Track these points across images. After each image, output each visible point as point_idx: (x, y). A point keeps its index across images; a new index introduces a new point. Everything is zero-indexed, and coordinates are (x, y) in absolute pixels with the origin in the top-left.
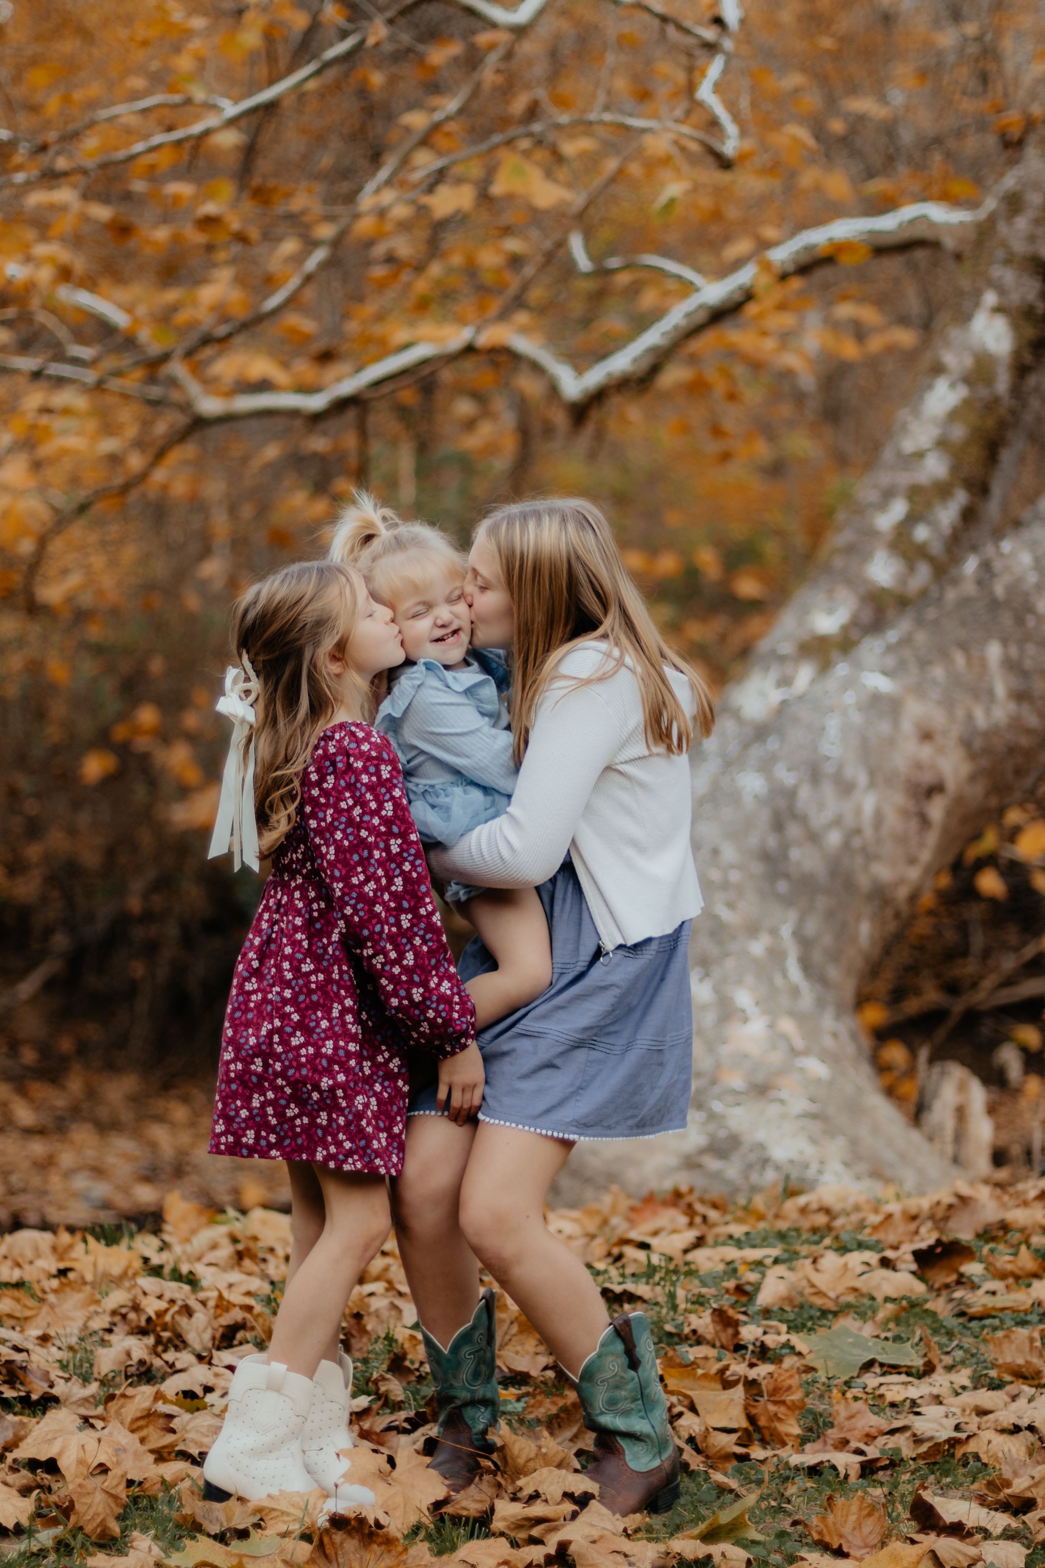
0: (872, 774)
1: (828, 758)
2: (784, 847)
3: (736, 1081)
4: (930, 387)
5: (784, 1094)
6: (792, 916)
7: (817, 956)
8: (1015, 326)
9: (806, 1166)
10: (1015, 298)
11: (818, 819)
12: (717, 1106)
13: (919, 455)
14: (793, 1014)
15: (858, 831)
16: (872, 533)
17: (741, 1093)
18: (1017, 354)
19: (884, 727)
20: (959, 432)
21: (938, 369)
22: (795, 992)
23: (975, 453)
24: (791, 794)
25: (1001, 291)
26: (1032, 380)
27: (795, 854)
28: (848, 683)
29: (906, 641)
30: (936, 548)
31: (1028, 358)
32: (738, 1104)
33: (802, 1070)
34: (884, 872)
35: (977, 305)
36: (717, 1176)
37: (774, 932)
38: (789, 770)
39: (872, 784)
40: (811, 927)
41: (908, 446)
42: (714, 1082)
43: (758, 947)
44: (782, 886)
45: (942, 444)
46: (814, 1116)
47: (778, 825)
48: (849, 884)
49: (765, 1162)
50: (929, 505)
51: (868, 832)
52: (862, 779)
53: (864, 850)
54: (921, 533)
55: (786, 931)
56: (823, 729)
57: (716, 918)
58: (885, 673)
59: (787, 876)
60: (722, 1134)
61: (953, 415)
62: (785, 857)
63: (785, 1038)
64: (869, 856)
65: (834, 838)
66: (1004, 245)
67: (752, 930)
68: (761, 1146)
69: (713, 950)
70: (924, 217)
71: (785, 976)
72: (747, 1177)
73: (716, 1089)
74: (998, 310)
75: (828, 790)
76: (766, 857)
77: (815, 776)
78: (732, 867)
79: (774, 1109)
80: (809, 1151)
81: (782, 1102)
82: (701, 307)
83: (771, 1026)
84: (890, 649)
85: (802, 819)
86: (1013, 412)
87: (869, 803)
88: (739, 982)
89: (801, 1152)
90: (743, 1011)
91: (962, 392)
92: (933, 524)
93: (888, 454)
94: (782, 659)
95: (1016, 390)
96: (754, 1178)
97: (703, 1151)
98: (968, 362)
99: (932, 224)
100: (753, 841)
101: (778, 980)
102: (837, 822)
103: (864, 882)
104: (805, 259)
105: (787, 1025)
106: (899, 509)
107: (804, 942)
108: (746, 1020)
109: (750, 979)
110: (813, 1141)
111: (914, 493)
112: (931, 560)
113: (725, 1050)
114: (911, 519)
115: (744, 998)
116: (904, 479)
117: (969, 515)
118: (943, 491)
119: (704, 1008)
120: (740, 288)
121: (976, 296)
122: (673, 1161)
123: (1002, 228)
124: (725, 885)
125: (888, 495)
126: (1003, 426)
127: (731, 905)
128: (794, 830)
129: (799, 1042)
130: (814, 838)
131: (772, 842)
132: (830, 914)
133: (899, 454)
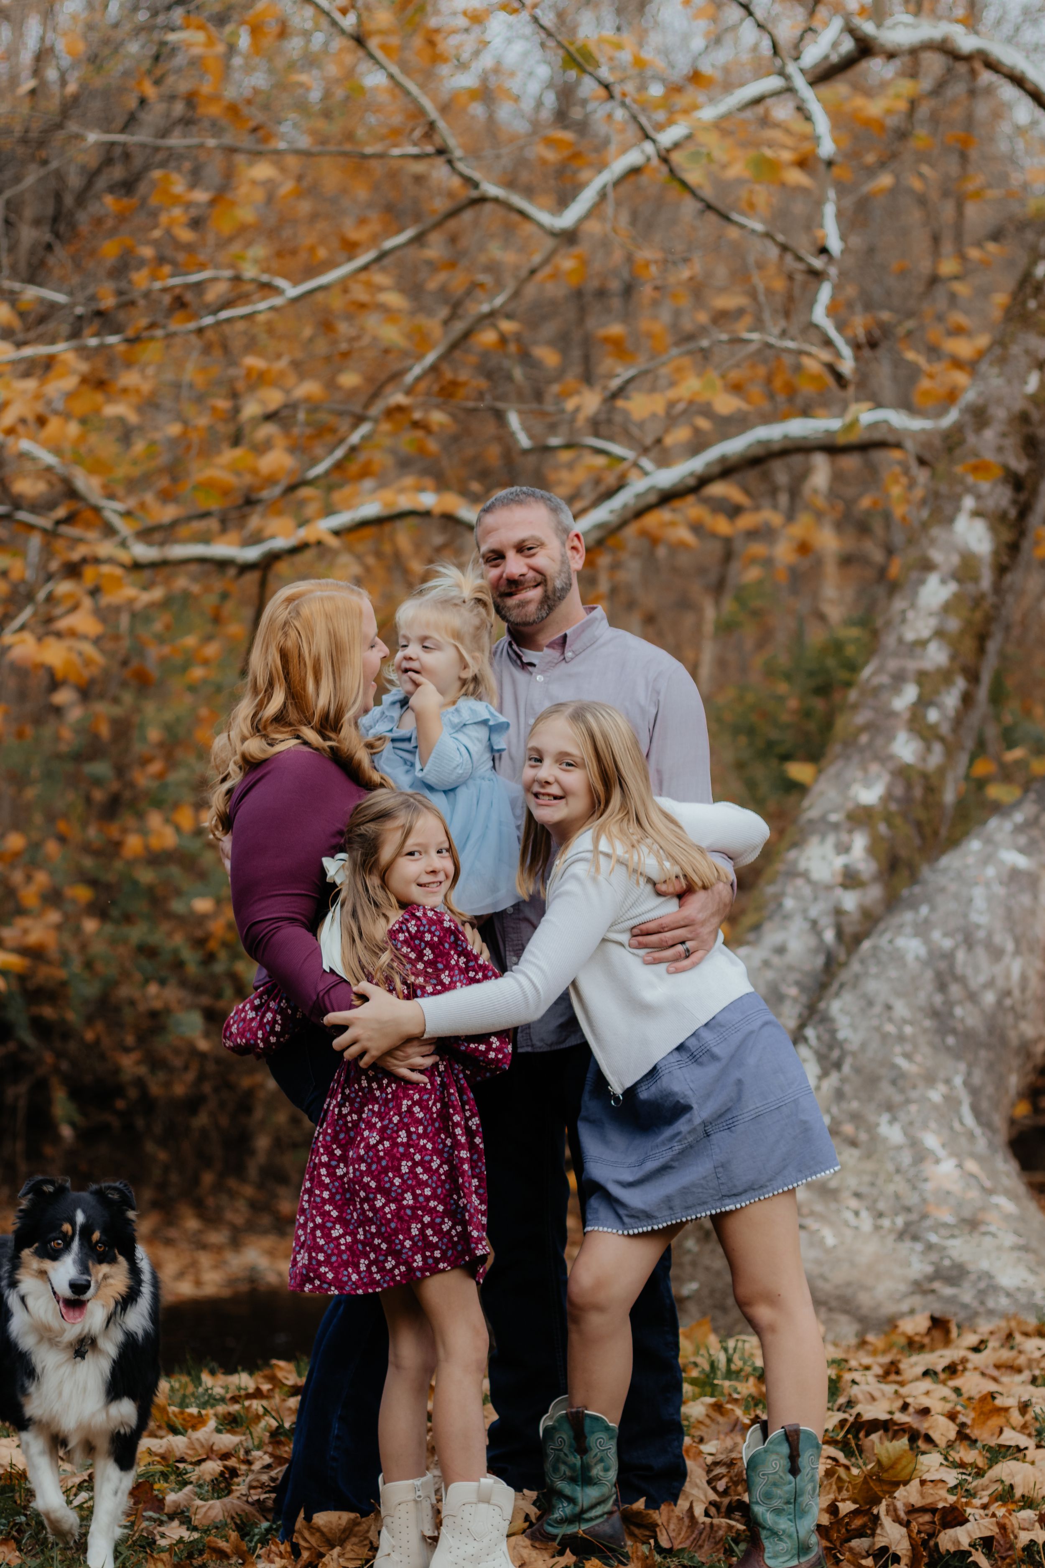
0: (1017, 941)
1: (978, 926)
2: (949, 1004)
3: (946, 1216)
4: (922, 582)
5: (993, 1229)
6: (962, 1067)
7: (985, 1105)
8: (993, 529)
9: (1032, 1293)
10: (990, 504)
11: (976, 981)
12: (933, 1238)
13: (922, 644)
14: (973, 1156)
15: (1008, 993)
16: (892, 714)
17: (954, 1226)
18: (996, 553)
19: (1026, 899)
20: (954, 624)
21: (927, 566)
22: (971, 1136)
23: (969, 644)
24: (949, 956)
25: (979, 497)
26: (1009, 578)
27: (958, 1011)
28: (987, 859)
29: (1031, 823)
30: (945, 729)
31: (1005, 559)
32: (953, 1236)
33: (997, 1206)
34: (1028, 1030)
35: (958, 509)
36: (952, 1300)
37: (948, 1081)
38: (946, 935)
39: (1017, 952)
40: (977, 1078)
41: (910, 636)
42: (924, 1216)
43: (936, 1095)
44: (951, 1040)
45: (939, 633)
46: (1025, 1248)
47: (942, 986)
48: (1003, 1041)
49: (994, 1289)
50: (937, 692)
51: (1017, 993)
52: (1010, 946)
53: (1013, 1008)
54: (933, 715)
55: (958, 1081)
56: (970, 900)
57: (894, 1067)
58: (1022, 851)
59: (954, 1032)
60: (947, 1263)
61: (947, 608)
62: (951, 1015)
63: (972, 1176)
64: (1020, 1017)
65: (989, 998)
66: (976, 455)
67: (930, 1079)
68: (989, 1276)
69: (898, 1098)
70: (886, 422)
71: (962, 1123)
72: (982, 1303)
73: (928, 1223)
74: (977, 514)
75: (981, 953)
76: (935, 1014)
77: (969, 942)
78: (905, 1021)
79: (988, 1241)
80: (1032, 1280)
81: (994, 1235)
82: (651, 489)
83: (960, 1166)
84: (1019, 829)
85: (961, 980)
86: (996, 607)
87: (1016, 967)
88: (925, 1126)
89: (1025, 1281)
90: (931, 1152)
91: (952, 587)
92: (939, 706)
93: (890, 641)
94: (836, 827)
95: (998, 588)
96: (991, 1303)
97: (931, 1279)
98: (955, 560)
99: (891, 429)
100: (922, 997)
101: (957, 1125)
102: (990, 984)
103: (1013, 1037)
104: (760, 451)
105: (971, 1166)
106: (910, 693)
107: (974, 1091)
108: (937, 1161)
109: (933, 1125)
110: (1032, 1271)
111: (922, 677)
112: (942, 739)
113: (929, 1186)
114: (923, 703)
115: (931, 1141)
116: (912, 665)
117: (967, 699)
118: (946, 677)
119: (899, 1148)
120: (692, 474)
121: (956, 500)
122: (903, 1288)
123: (971, 439)
124: (901, 1038)
125: (899, 679)
126: (989, 620)
127: (908, 1056)
128: (955, 990)
129: (988, 1184)
130: (972, 997)
131: (938, 999)
132: (990, 1067)
133: (900, 640)
